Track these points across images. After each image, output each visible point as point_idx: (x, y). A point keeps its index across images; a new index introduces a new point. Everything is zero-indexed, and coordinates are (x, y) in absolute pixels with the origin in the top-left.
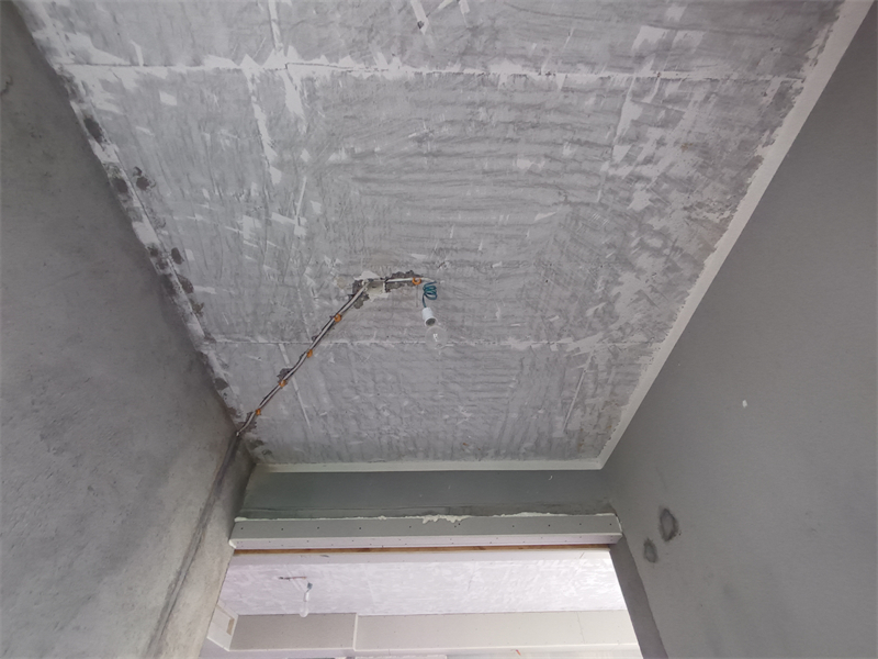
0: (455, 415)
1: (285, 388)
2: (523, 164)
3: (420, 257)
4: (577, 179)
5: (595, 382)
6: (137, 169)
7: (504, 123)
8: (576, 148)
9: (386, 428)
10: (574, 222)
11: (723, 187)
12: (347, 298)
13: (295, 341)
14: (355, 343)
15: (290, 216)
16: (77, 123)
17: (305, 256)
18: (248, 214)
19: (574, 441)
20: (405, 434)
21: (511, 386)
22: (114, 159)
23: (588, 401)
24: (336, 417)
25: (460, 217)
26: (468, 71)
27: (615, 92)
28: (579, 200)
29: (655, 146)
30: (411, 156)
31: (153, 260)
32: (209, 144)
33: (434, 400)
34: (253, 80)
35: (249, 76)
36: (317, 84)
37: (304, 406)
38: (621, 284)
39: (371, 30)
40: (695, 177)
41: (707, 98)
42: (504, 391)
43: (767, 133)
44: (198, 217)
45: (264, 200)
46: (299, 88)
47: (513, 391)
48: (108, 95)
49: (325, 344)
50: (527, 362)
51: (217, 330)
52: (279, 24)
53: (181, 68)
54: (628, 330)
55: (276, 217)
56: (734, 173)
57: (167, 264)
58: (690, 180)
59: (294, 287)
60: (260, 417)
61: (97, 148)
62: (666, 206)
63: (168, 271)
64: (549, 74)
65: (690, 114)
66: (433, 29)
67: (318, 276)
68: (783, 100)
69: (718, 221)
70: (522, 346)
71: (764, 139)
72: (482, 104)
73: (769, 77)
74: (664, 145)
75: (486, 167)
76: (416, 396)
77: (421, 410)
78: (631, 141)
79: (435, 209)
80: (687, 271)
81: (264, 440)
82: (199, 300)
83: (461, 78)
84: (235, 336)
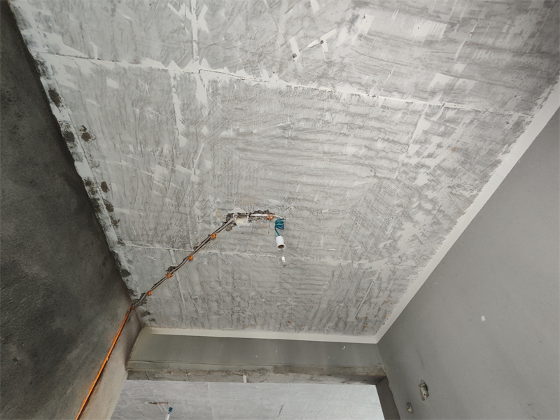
0: (285, 303)
1: (170, 279)
2: (350, 150)
3: (275, 202)
4: (384, 163)
5: (379, 288)
6: (83, 126)
7: (342, 123)
8: (386, 144)
9: (237, 309)
10: (378, 189)
11: (474, 176)
12: (221, 224)
13: (181, 249)
14: (223, 253)
15: (189, 168)
16: (44, 92)
17: (196, 195)
18: (159, 163)
19: (361, 325)
20: (250, 314)
21: (325, 287)
22: (67, 119)
23: (373, 300)
24: (203, 300)
25: (304, 179)
26: (322, 88)
27: (414, 112)
28: (383, 176)
29: (436, 147)
30: (277, 138)
31: (87, 188)
32: (138, 116)
33: (272, 293)
34: (175, 78)
35: (172, 75)
36: (219, 85)
37: (182, 291)
38: (403, 229)
39: (261, 55)
40: (458, 168)
41: (472, 121)
42: (318, 290)
43: (506, 146)
44: (124, 163)
45: (172, 157)
46: (206, 86)
47: (325, 291)
48: (69, 76)
49: (202, 252)
50: (337, 273)
51: (127, 238)
52: (198, 43)
53: (125, 63)
54: (404, 258)
55: (179, 167)
56: (483, 169)
57: (97, 192)
58: (454, 170)
59: (186, 214)
60: (150, 297)
61: (55, 110)
62: (438, 184)
63: (97, 196)
64: (374, 96)
65: (460, 130)
66: (302, 60)
67: (203, 208)
68: (518, 127)
69: (468, 196)
70: (335, 263)
71: (504, 150)
72: (328, 110)
73: (512, 113)
74: (441, 147)
75: (326, 150)
76: (260, 289)
77: (262, 298)
78: (421, 143)
79: (288, 172)
80: (445, 224)
81: (151, 312)
82: (117, 218)
83: (317, 92)
84: (140, 243)
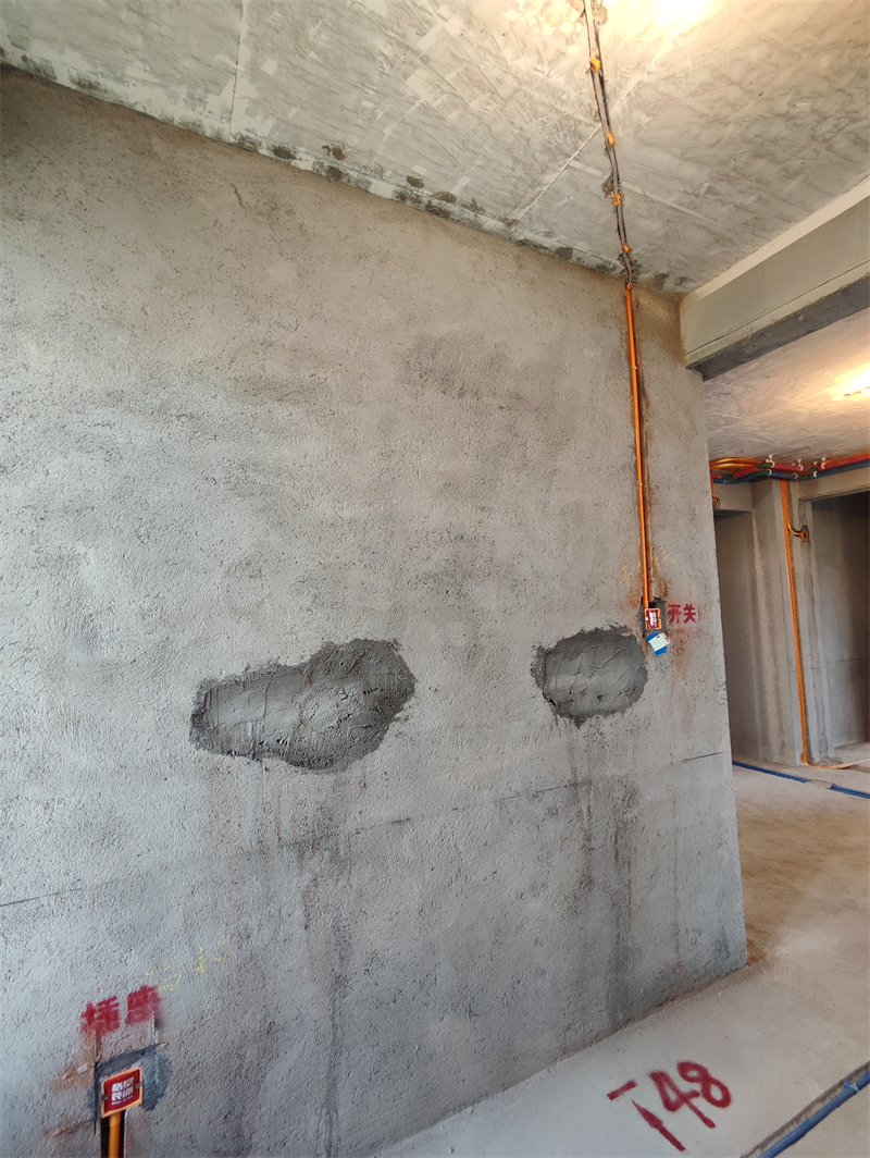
1: (627, 203)
6: (324, 147)
12: (579, 27)
13: (582, 145)
15: (430, 24)
16: (275, 161)
17: (488, 44)
18: (406, 76)
22: (311, 158)
24: (726, 178)
31: (408, 204)
32: (320, 60)
37: (670, 201)
44: (388, 131)
48: (259, 118)
49: (617, 110)
51: (508, 211)
53: (243, 28)
55: (423, 45)
57: (418, 196)
60: (635, 252)
61: (300, 164)
63: (425, 200)
67: (523, 47)
81: (664, 270)
82: (468, 200)
84: (527, 199)
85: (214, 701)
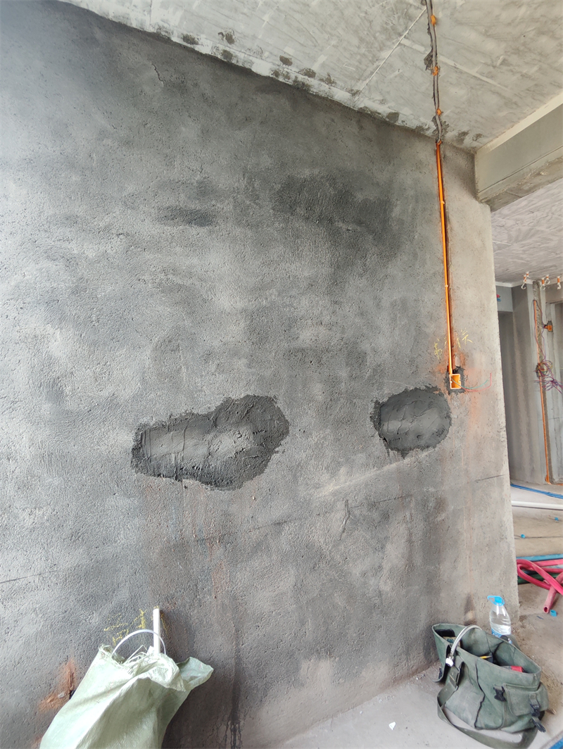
1: (442, 73)
6: (219, 34)
13: (411, 25)
16: (180, 45)
22: (210, 44)
31: (281, 79)
37: (474, 72)
48: (171, 10)
51: (353, 82)
57: (288, 73)
60: (444, 114)
63: (293, 76)
81: (465, 129)
82: (325, 75)
84: (368, 73)
85: (147, 438)
